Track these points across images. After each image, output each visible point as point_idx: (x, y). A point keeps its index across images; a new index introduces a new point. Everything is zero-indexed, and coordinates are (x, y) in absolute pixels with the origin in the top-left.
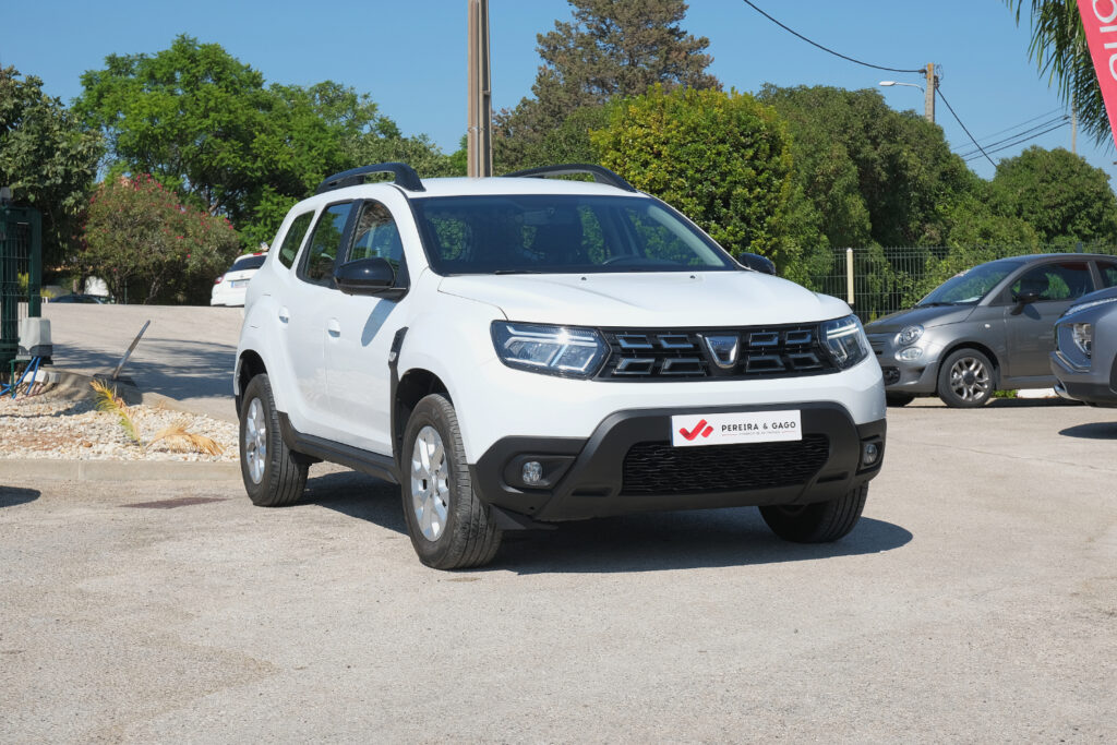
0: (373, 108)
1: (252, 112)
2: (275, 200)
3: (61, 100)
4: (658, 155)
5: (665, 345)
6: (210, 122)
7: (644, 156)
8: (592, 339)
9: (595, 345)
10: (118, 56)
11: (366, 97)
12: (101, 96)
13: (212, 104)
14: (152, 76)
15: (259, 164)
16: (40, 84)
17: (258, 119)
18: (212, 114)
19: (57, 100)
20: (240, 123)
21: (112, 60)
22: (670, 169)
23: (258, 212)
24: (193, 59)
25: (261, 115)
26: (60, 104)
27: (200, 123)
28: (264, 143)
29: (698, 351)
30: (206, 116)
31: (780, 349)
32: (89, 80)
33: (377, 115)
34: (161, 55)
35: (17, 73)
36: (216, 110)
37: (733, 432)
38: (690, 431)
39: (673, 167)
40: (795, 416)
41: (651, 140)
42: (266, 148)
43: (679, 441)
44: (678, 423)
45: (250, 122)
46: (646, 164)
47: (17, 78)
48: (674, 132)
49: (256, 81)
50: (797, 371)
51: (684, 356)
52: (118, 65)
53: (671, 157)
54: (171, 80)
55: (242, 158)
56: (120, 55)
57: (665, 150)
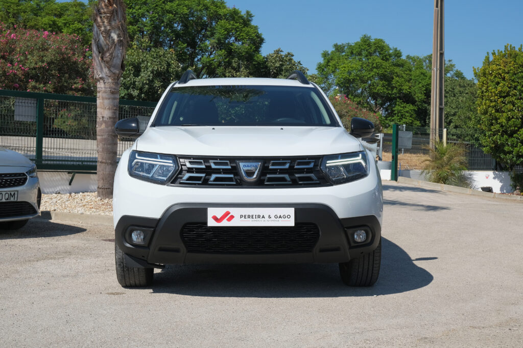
0: (452, 66)
1: (392, 68)
2: (402, 106)
3: (301, 63)
4: (504, 79)
5: (213, 166)
6: (374, 73)
7: (497, 80)
8: (171, 162)
9: (172, 165)
10: (338, 44)
11: (450, 61)
12: (329, 62)
13: (375, 65)
14: (352, 53)
15: (395, 91)
16: (293, 56)
17: (396, 71)
18: (375, 70)
19: (299, 62)
20: (386, 73)
21: (336, 46)
22: (509, 86)
23: (394, 111)
24: (369, 45)
25: (397, 70)
26: (300, 64)
27: (369, 74)
28: (398, 81)
29: (235, 170)
30: (371, 70)
31: (291, 172)
32: (325, 55)
33: (455, 69)
34: (356, 44)
35: (281, 51)
36: (377, 68)
37: (247, 219)
38: (219, 217)
39: (511, 85)
40: (291, 211)
41: (500, 71)
42: (398, 84)
43: (211, 223)
44: (212, 212)
45: (392, 73)
46: (498, 83)
47: (282, 53)
48: (512, 68)
49: (398, 54)
50: (301, 184)
51: (224, 173)
52: (339, 48)
53: (510, 79)
54: (360, 54)
55: (387, 89)
56: (339, 44)
57: (507, 76)
